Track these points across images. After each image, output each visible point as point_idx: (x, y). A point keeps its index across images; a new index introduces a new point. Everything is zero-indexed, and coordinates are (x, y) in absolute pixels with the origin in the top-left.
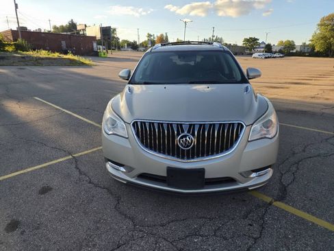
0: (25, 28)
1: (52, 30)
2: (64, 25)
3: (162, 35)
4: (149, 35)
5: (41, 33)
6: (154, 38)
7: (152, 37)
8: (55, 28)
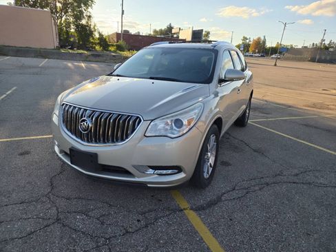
0: (128, 32)
1: (152, 33)
2: (163, 29)
3: (259, 39)
4: (245, 39)
5: (139, 36)
6: (250, 41)
7: (248, 41)
8: (155, 31)
